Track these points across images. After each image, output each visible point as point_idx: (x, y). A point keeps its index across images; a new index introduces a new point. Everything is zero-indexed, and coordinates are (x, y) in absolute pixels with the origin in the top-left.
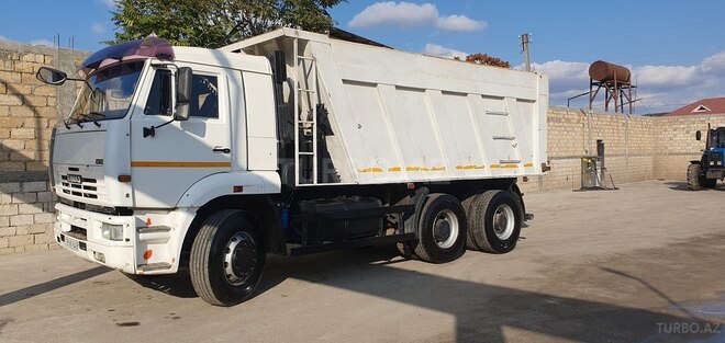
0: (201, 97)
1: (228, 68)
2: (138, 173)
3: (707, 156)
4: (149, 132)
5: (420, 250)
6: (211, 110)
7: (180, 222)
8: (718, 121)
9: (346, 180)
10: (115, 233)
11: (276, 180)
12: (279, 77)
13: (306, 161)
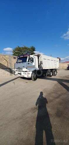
0: (32, 60)
1: (34, 57)
2: (27, 68)
3: (68, 67)
4: (28, 64)
5: (49, 76)
6: (33, 62)
7: (31, 73)
8: (68, 64)
9: (43, 69)
10: (26, 74)
11: (38, 68)
12: (38, 58)
13: (41, 67)
